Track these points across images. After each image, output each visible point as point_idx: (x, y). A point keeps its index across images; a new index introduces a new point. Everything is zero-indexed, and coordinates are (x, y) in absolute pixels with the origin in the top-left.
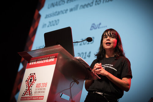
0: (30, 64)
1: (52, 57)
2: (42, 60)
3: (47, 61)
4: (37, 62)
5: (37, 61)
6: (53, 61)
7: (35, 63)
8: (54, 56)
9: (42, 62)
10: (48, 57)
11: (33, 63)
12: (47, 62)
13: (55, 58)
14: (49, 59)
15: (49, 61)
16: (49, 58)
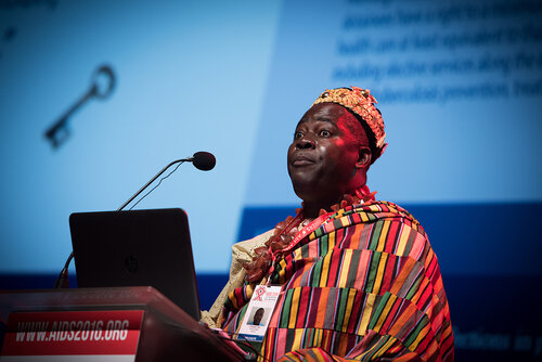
0: (20, 336)
1: (119, 322)
2: (75, 330)
3: (97, 336)
4: (53, 335)
5: (49, 330)
6: (123, 339)
7: (41, 336)
8: (126, 322)
9: (74, 336)
10: (101, 322)
11: (31, 336)
12: (97, 339)
13: (129, 329)
14: (104, 329)
15: (108, 339)
16: (105, 324)
